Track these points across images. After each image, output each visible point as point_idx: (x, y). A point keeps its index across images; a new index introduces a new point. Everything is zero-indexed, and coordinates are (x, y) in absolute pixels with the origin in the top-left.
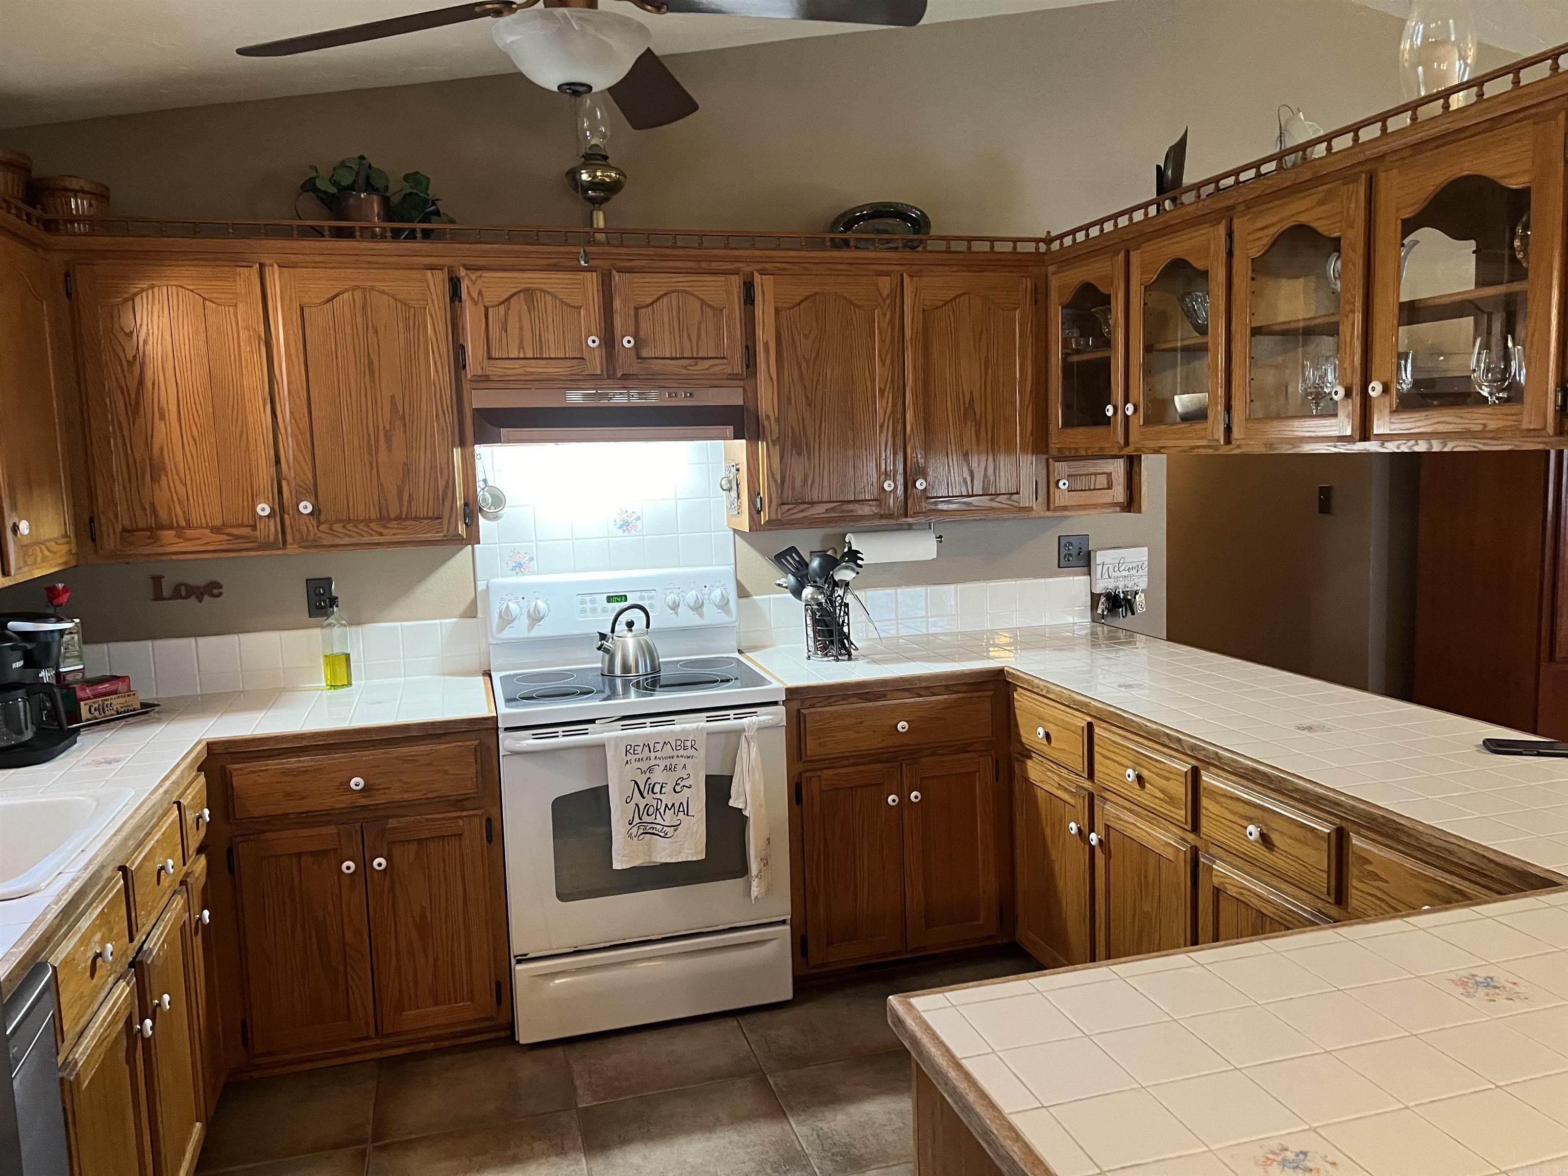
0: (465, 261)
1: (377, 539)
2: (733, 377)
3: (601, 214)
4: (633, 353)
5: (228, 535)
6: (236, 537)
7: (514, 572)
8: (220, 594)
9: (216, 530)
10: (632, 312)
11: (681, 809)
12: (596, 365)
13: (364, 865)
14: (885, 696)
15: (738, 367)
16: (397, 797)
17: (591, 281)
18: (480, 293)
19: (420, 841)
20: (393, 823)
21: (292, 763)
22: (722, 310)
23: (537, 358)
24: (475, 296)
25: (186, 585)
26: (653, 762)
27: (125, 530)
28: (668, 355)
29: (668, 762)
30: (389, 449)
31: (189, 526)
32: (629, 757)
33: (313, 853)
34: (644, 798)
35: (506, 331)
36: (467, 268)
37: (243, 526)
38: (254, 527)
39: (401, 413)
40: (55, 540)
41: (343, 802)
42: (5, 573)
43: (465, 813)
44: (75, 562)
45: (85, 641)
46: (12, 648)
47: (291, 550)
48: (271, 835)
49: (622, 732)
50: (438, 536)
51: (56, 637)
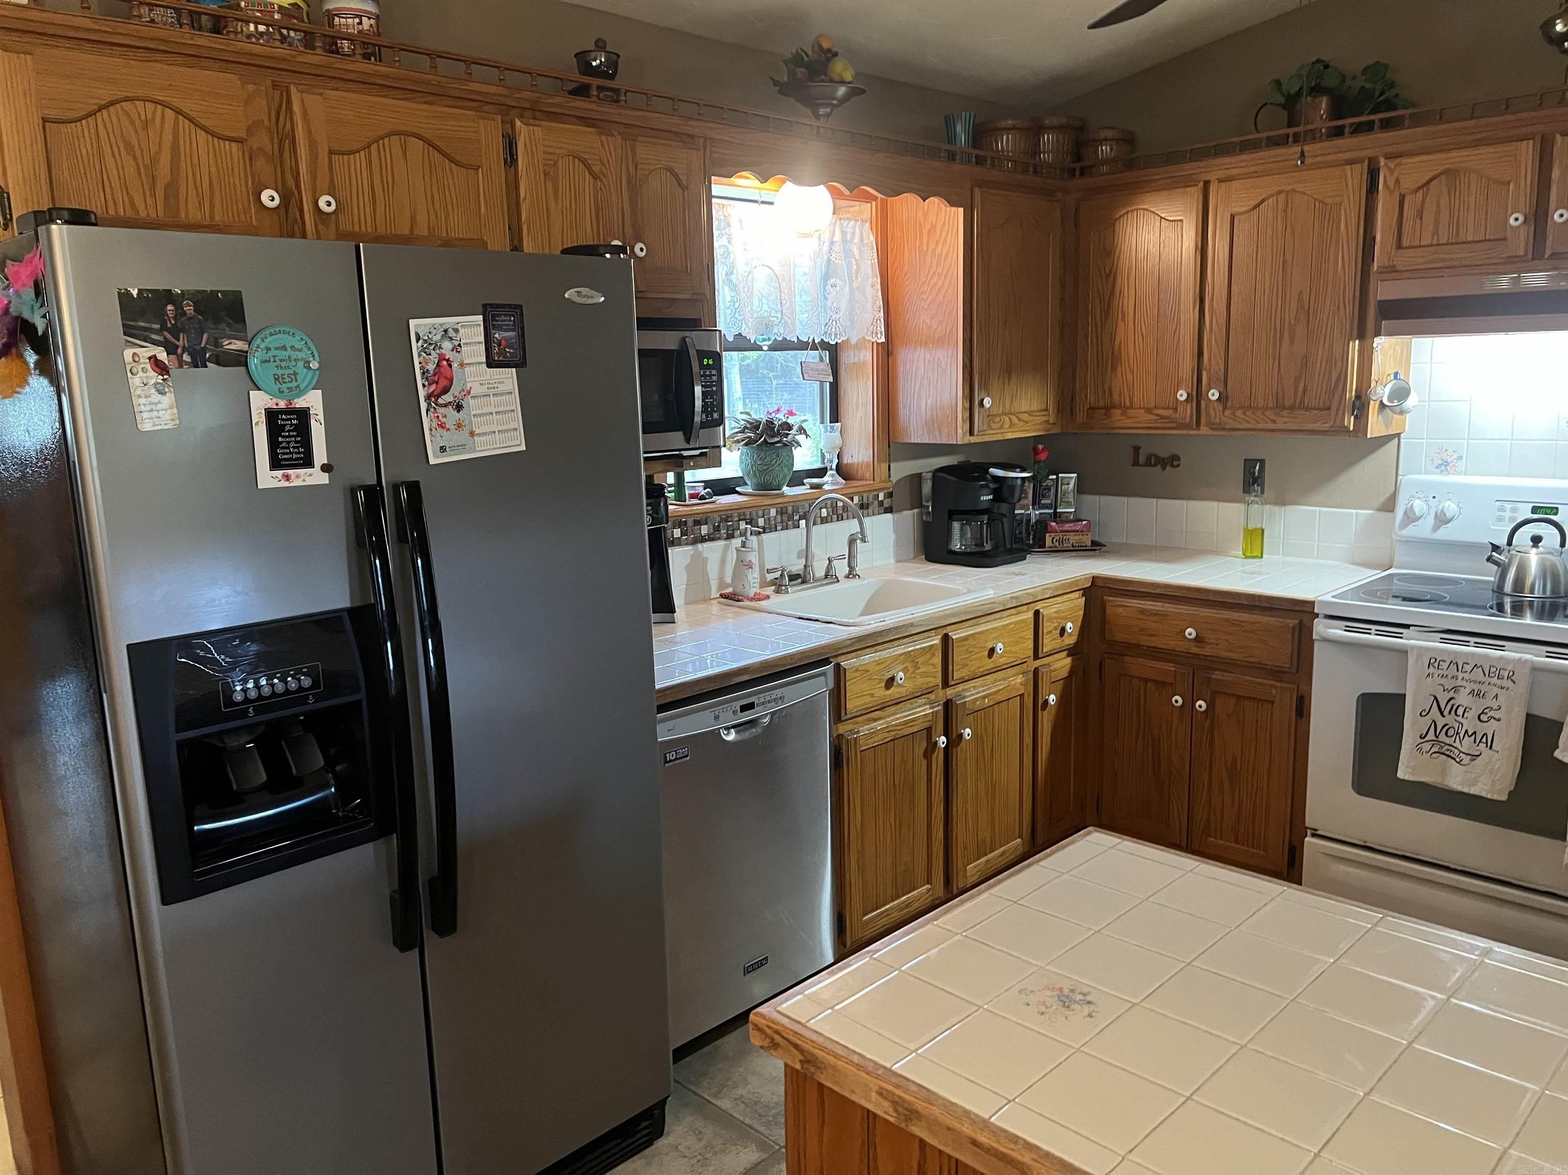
0: (1388, 150)
1: (1271, 426)
5: (1157, 415)
6: (1162, 417)
7: (1439, 470)
8: (1179, 465)
9: (1149, 411)
11: (1484, 740)
12: (1520, 245)
13: (1190, 703)
16: (1223, 654)
18: (1397, 181)
19: (1239, 697)
20: (1217, 675)
21: (1148, 605)
23: (1452, 244)
24: (1391, 184)
25: (1154, 455)
26: (1459, 682)
27: (1091, 408)
29: (1476, 687)
30: (1292, 341)
31: (1131, 407)
32: (1432, 670)
33: (1156, 682)
34: (1444, 716)
35: (1421, 218)
36: (1388, 157)
37: (1168, 408)
38: (1175, 409)
39: (1306, 308)
40: (1030, 413)
41: (1181, 646)
42: (971, 433)
43: (1278, 684)
44: (1056, 430)
45: (1081, 489)
46: (987, 486)
47: (1204, 430)
48: (1128, 659)
49: (1434, 644)
50: (1326, 427)
51: (1019, 482)
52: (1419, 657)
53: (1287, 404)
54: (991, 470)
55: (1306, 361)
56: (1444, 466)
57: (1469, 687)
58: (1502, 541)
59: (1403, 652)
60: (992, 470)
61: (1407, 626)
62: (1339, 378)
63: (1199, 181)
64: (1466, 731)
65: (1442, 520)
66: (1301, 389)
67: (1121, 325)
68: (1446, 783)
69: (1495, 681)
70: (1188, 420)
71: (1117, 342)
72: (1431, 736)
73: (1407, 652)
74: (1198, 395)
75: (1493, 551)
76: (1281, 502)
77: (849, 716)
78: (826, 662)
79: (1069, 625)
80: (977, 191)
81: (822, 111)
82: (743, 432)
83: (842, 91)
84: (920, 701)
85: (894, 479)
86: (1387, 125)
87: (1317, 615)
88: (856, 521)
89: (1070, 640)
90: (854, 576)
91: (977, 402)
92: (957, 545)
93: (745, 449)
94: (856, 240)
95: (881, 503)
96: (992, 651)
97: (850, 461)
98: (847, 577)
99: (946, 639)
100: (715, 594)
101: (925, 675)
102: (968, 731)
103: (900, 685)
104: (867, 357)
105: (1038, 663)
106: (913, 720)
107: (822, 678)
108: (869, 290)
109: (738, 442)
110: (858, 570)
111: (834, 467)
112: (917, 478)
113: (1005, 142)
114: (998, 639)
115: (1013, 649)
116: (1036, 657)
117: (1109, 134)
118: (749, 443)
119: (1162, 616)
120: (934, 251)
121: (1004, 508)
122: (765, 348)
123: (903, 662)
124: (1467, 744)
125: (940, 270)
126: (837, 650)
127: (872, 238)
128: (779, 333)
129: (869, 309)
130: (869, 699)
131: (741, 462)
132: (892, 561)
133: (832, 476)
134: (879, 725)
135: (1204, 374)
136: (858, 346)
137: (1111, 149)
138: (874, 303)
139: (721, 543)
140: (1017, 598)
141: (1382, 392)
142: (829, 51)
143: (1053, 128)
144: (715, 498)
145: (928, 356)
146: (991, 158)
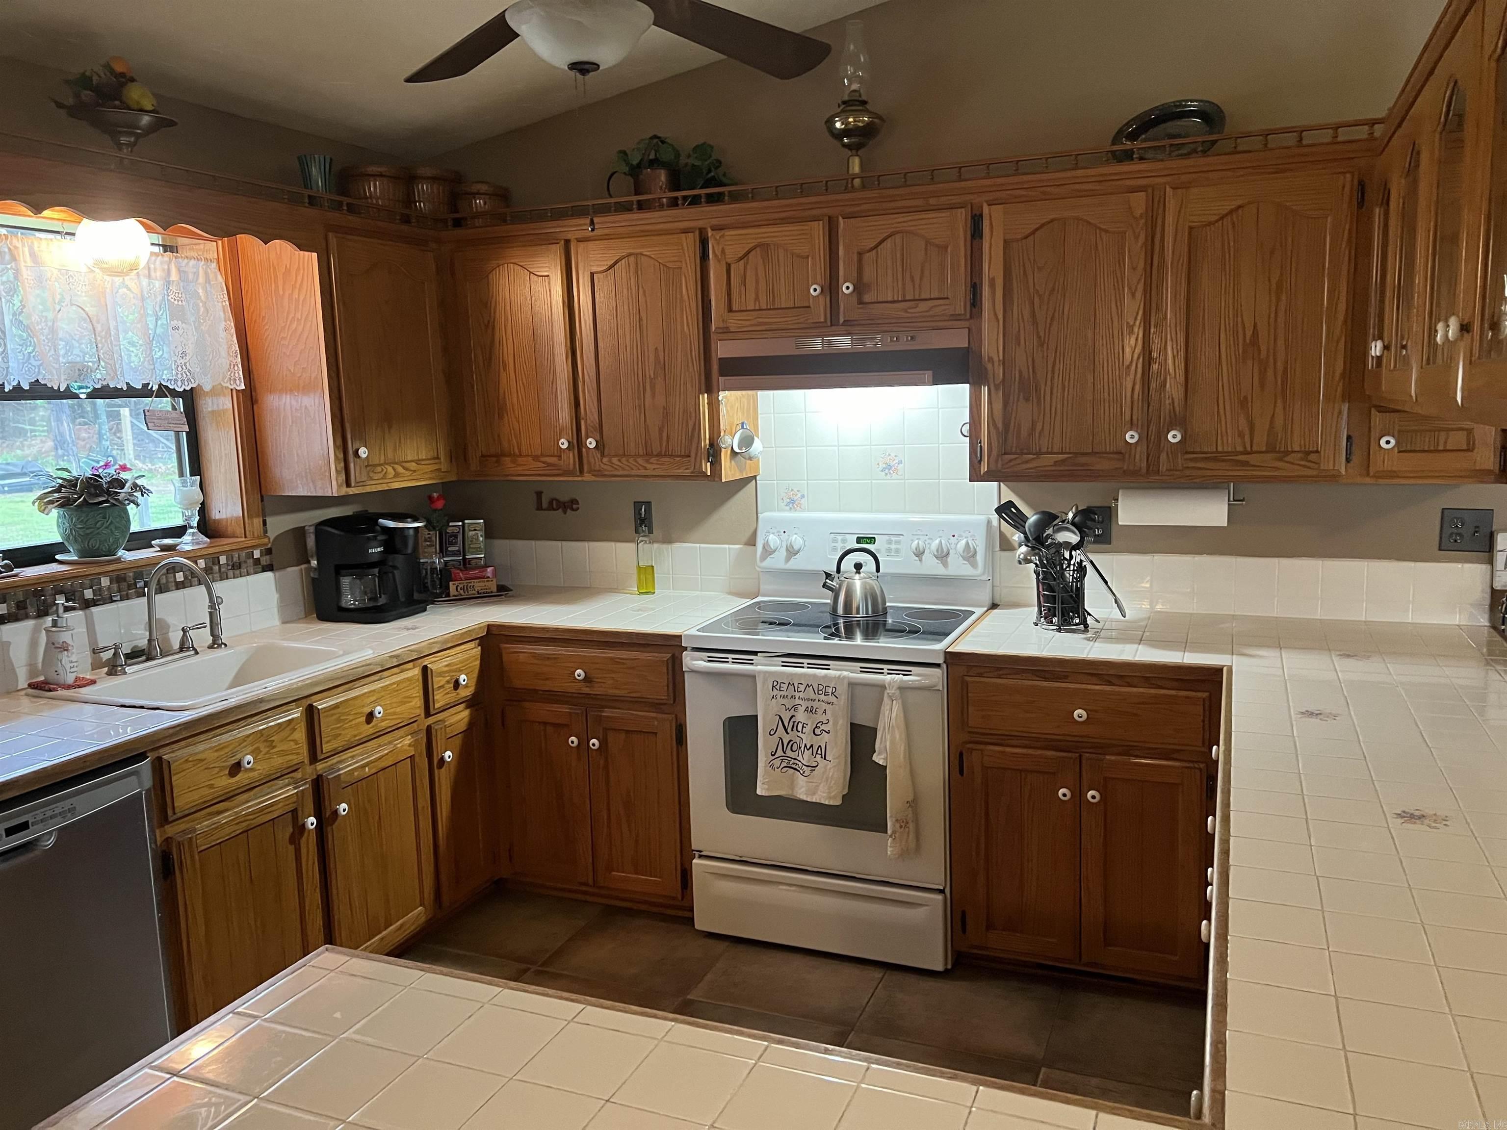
0: (715, 222)
1: (642, 472)
2: (956, 317)
3: (857, 160)
4: (855, 299)
5: (544, 463)
6: (549, 465)
7: (788, 508)
8: (578, 509)
9: (536, 458)
10: (855, 258)
11: (819, 752)
12: (820, 312)
13: (584, 742)
15: (960, 306)
16: (612, 692)
17: (818, 230)
18: (723, 251)
19: (628, 732)
20: (607, 713)
21: (542, 650)
22: (946, 248)
23: (770, 309)
24: (718, 253)
25: (557, 500)
26: (797, 702)
27: (483, 456)
28: (890, 299)
29: (810, 704)
30: (653, 395)
31: (520, 455)
32: (775, 692)
33: (555, 725)
34: (788, 733)
35: (745, 286)
36: (714, 229)
37: (554, 456)
38: (559, 457)
39: (662, 363)
40: (418, 462)
41: (571, 688)
42: (348, 485)
43: (660, 716)
44: (453, 478)
45: (489, 534)
46: (375, 538)
47: (587, 477)
48: (527, 705)
49: (776, 668)
50: (687, 472)
51: (411, 532)
52: (765, 681)
53: (655, 453)
54: (380, 520)
55: (666, 413)
56: (792, 504)
57: (805, 704)
58: (833, 569)
59: (752, 677)
60: (383, 522)
61: (755, 653)
62: (694, 429)
63: (561, 240)
64: (805, 746)
65: (792, 552)
66: (665, 438)
67: (503, 375)
68: (795, 794)
69: (822, 697)
70: (571, 467)
71: (501, 391)
72: (780, 753)
73: (755, 677)
74: (578, 444)
75: (826, 579)
76: (668, 540)
77: (179, 815)
78: (142, 757)
79: (463, 677)
80: (330, 235)
81: (123, 139)
82: (58, 490)
83: (145, 119)
84: (281, 783)
85: (272, 534)
86: (713, 200)
87: (685, 649)
88: (203, 588)
89: (465, 693)
90: (219, 646)
91: (351, 452)
92: (349, 600)
93: (61, 511)
94: (201, 280)
95: (257, 562)
96: (370, 717)
97: (217, 518)
98: (211, 647)
99: (311, 711)
100: (23, 683)
101: (283, 753)
102: (344, 806)
103: (247, 770)
104: (226, 403)
105: (430, 720)
106: (271, 805)
107: (134, 778)
108: (223, 334)
109: (51, 502)
110: (224, 638)
111: (195, 523)
112: (299, 533)
113: (374, 188)
114: (376, 702)
115: (398, 710)
116: (428, 714)
117: (483, 188)
118: (65, 504)
119: (554, 658)
120: (291, 295)
121: (399, 560)
122: (83, 396)
123: (252, 744)
124: (806, 758)
125: (299, 315)
126: (153, 742)
127: (221, 279)
128: (99, 378)
129: (224, 353)
130: (207, 791)
131: (58, 526)
132: (277, 622)
133: (193, 534)
134: (223, 818)
135: (583, 423)
136: (216, 392)
137: (485, 203)
138: (230, 347)
139: (30, 623)
140: (396, 657)
141: (731, 441)
143: (428, 178)
144: (16, 571)
145: (294, 403)
146: (348, 204)
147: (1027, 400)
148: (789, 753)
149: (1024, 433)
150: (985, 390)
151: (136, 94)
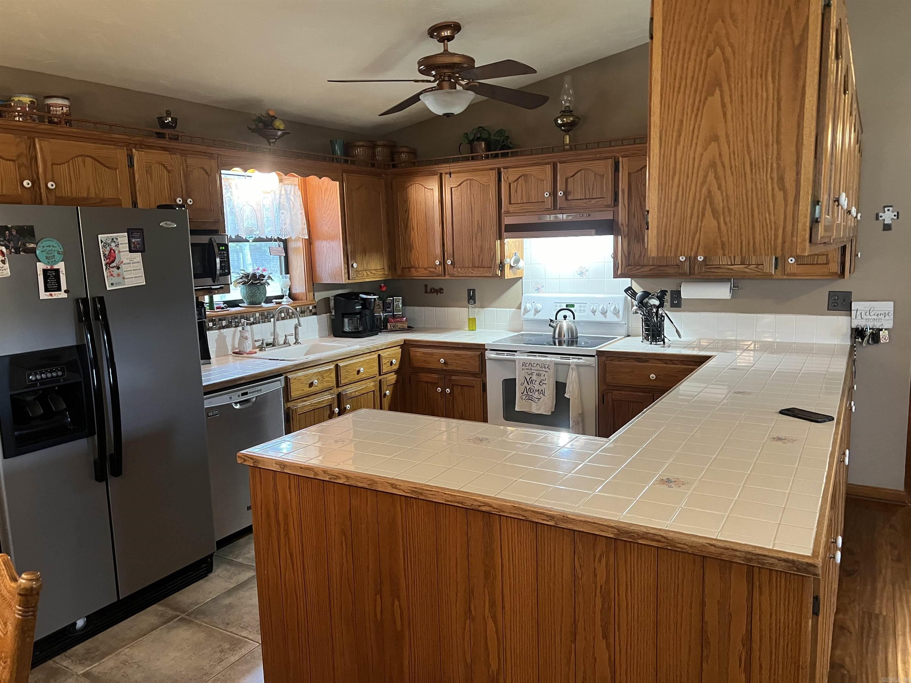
0: (505, 165)
1: (471, 275)
2: (608, 206)
3: (568, 137)
4: (564, 198)
5: (429, 271)
6: (431, 272)
7: (536, 292)
8: (443, 292)
9: (425, 269)
10: (564, 180)
11: (542, 392)
12: (549, 204)
13: (443, 390)
14: (648, 361)
15: (610, 201)
16: (455, 368)
17: (548, 169)
18: (508, 178)
19: (462, 386)
20: (453, 377)
21: (426, 351)
22: (604, 176)
23: (527, 203)
24: (506, 179)
25: (433, 288)
26: (532, 371)
27: (403, 268)
28: (579, 198)
29: (538, 372)
30: (476, 241)
31: (419, 268)
32: (524, 367)
33: (431, 383)
34: (528, 385)
35: (517, 193)
36: (505, 168)
37: (433, 268)
38: (435, 268)
39: (480, 226)
40: (376, 270)
41: (439, 367)
42: (349, 279)
43: (476, 379)
44: (390, 278)
45: (403, 305)
46: (358, 302)
47: (447, 277)
48: (421, 374)
49: (525, 357)
50: (490, 275)
51: (373, 300)
52: (519, 362)
53: (476, 266)
54: (360, 295)
55: (482, 248)
56: (538, 290)
57: (536, 372)
58: (554, 319)
59: (514, 361)
61: (516, 351)
62: (493, 256)
63: (438, 173)
64: (536, 390)
65: (537, 311)
66: (481, 259)
67: (412, 232)
68: (531, 411)
69: (543, 369)
70: (440, 273)
71: (411, 240)
72: (525, 393)
73: (515, 361)
74: (443, 262)
75: (551, 322)
76: (482, 307)
77: (292, 399)
78: (281, 375)
79: (394, 361)
80: (344, 174)
81: (271, 141)
82: (241, 278)
83: (280, 133)
84: (325, 393)
85: (317, 300)
86: (504, 155)
87: (487, 350)
89: (395, 367)
90: (298, 343)
91: (350, 265)
92: (347, 329)
93: (243, 286)
94: (292, 193)
95: (311, 311)
96: (359, 372)
97: (295, 292)
98: (295, 344)
99: (337, 366)
100: (230, 352)
101: (328, 381)
102: (348, 406)
103: (316, 386)
104: (300, 245)
105: (381, 377)
106: (323, 401)
107: (279, 382)
108: (299, 216)
109: (239, 283)
110: (300, 341)
111: (287, 294)
112: (327, 300)
113: (359, 151)
114: (361, 366)
115: (369, 371)
116: (380, 375)
117: (405, 150)
118: (244, 283)
119: (432, 354)
120: (327, 200)
121: (368, 312)
122: (251, 241)
123: (317, 376)
124: (536, 395)
125: (330, 208)
126: (285, 370)
127: (300, 193)
128: (258, 234)
129: (300, 224)
130: (302, 392)
131: (241, 292)
132: (318, 337)
133: (287, 298)
134: (307, 403)
135: (446, 253)
136: (297, 240)
137: (406, 157)
138: (302, 221)
139: (233, 329)
140: (369, 349)
141: (509, 261)
142: (273, 116)
143: (381, 145)
144: (228, 309)
145: (328, 244)
146: (351, 160)
147: (638, 242)
148: (529, 393)
149: (637, 256)
150: (620, 238)
151: (278, 124)
